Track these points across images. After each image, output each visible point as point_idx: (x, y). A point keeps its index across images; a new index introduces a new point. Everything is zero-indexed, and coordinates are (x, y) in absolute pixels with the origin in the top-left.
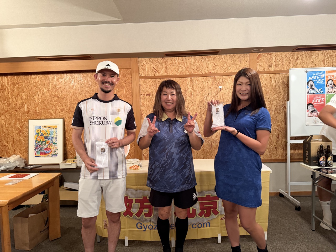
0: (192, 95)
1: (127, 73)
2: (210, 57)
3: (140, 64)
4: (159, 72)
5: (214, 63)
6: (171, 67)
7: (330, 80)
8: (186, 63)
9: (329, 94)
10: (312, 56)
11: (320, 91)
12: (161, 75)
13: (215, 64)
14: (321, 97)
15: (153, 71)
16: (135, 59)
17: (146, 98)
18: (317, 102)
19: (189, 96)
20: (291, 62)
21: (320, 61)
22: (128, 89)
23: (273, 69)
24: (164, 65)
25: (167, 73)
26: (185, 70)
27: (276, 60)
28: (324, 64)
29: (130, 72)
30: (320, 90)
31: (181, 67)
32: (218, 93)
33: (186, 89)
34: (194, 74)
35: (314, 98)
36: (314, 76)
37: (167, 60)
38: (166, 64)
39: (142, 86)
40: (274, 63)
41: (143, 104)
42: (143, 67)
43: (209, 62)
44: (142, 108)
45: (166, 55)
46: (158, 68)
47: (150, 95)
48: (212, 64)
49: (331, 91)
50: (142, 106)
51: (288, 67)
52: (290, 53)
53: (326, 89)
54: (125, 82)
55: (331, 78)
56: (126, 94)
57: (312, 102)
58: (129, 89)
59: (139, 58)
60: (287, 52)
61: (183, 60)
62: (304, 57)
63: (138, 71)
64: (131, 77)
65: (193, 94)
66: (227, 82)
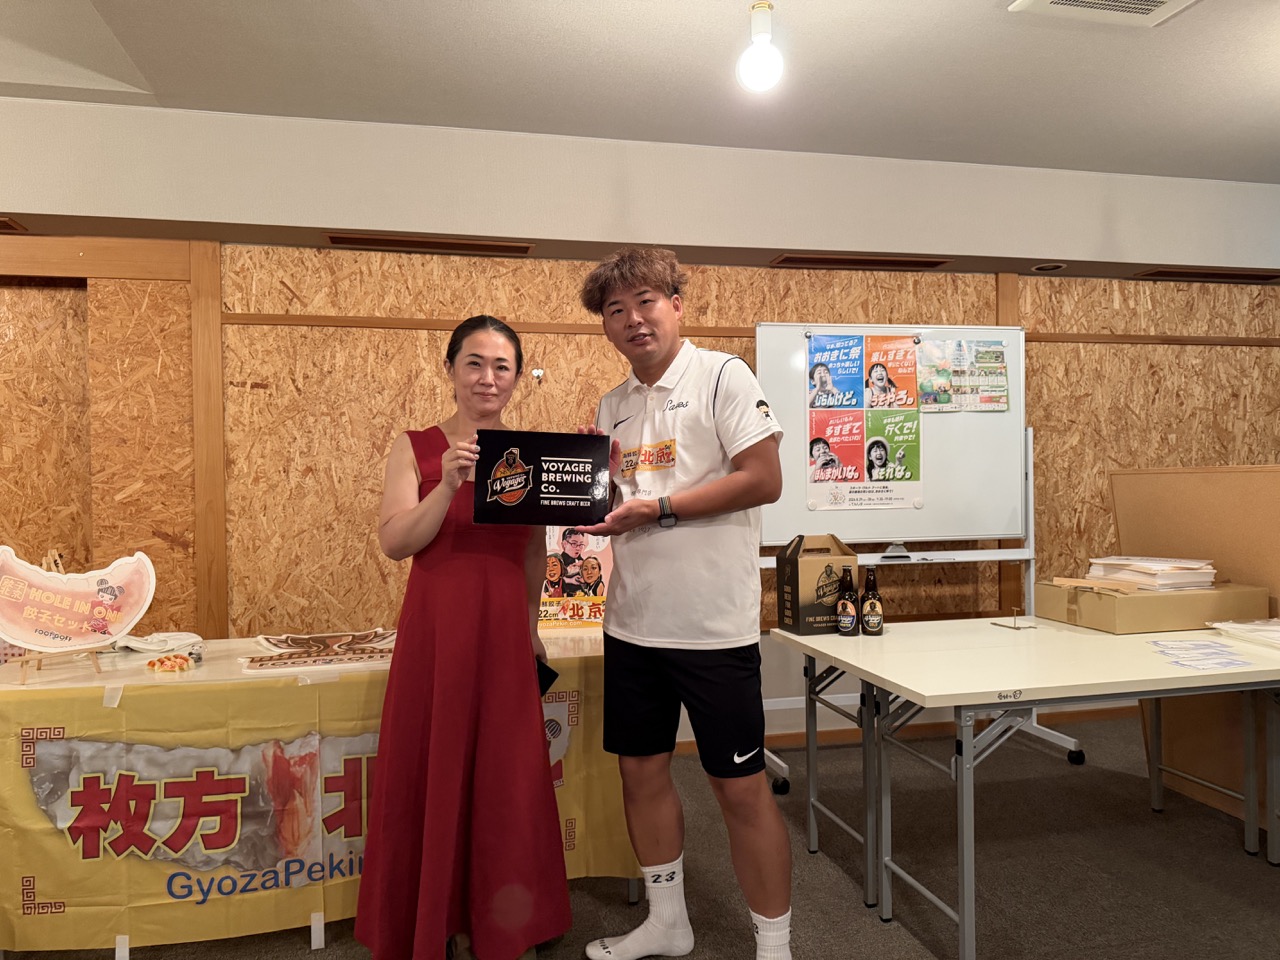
0: (434, 395)
1: (170, 299)
2: (502, 264)
3: (226, 268)
4: (306, 300)
5: (515, 287)
6: (356, 287)
7: (877, 365)
8: (414, 277)
9: (875, 409)
10: (829, 285)
11: (847, 400)
12: (314, 313)
13: (517, 290)
14: (851, 419)
15: (282, 296)
16: (209, 246)
17: (250, 397)
18: (841, 435)
19: (425, 397)
20: (767, 301)
21: (854, 304)
22: (172, 360)
23: (710, 320)
24: (326, 277)
25: (337, 309)
26: (408, 302)
27: (720, 292)
28: (867, 315)
29: (183, 293)
30: (848, 396)
31: (392, 291)
32: (530, 394)
33: (414, 372)
34: (441, 318)
35: (830, 423)
36: (832, 350)
37: (337, 259)
38: (333, 273)
39: (233, 351)
40: (714, 303)
41: (237, 420)
42: (239, 280)
43: (497, 282)
44: (232, 437)
45: (333, 242)
46: (302, 286)
47: (265, 387)
48: (507, 287)
49: (881, 399)
50: (231, 430)
51: (757, 318)
52: (763, 271)
53: (867, 393)
54: (163, 334)
55: (882, 360)
56: (166, 379)
57: (825, 434)
58: (177, 362)
59: (223, 242)
60: (756, 269)
61: (400, 267)
62: (807, 287)
63: (219, 292)
64: (188, 312)
65: (438, 391)
66: (561, 356)
